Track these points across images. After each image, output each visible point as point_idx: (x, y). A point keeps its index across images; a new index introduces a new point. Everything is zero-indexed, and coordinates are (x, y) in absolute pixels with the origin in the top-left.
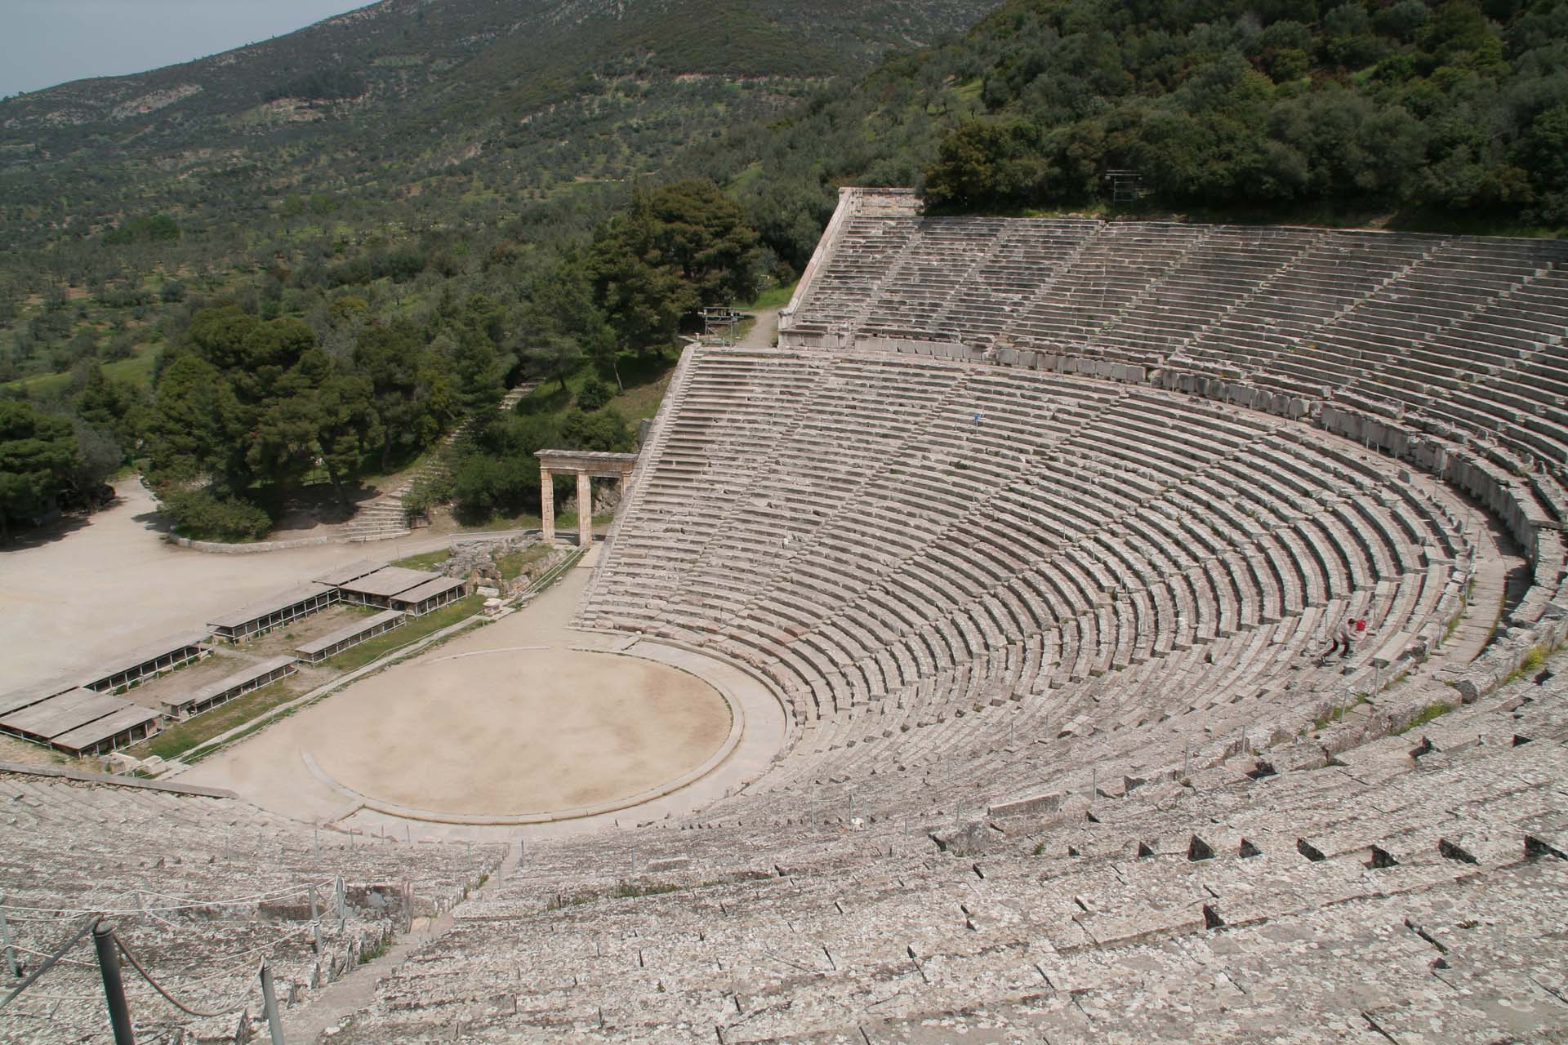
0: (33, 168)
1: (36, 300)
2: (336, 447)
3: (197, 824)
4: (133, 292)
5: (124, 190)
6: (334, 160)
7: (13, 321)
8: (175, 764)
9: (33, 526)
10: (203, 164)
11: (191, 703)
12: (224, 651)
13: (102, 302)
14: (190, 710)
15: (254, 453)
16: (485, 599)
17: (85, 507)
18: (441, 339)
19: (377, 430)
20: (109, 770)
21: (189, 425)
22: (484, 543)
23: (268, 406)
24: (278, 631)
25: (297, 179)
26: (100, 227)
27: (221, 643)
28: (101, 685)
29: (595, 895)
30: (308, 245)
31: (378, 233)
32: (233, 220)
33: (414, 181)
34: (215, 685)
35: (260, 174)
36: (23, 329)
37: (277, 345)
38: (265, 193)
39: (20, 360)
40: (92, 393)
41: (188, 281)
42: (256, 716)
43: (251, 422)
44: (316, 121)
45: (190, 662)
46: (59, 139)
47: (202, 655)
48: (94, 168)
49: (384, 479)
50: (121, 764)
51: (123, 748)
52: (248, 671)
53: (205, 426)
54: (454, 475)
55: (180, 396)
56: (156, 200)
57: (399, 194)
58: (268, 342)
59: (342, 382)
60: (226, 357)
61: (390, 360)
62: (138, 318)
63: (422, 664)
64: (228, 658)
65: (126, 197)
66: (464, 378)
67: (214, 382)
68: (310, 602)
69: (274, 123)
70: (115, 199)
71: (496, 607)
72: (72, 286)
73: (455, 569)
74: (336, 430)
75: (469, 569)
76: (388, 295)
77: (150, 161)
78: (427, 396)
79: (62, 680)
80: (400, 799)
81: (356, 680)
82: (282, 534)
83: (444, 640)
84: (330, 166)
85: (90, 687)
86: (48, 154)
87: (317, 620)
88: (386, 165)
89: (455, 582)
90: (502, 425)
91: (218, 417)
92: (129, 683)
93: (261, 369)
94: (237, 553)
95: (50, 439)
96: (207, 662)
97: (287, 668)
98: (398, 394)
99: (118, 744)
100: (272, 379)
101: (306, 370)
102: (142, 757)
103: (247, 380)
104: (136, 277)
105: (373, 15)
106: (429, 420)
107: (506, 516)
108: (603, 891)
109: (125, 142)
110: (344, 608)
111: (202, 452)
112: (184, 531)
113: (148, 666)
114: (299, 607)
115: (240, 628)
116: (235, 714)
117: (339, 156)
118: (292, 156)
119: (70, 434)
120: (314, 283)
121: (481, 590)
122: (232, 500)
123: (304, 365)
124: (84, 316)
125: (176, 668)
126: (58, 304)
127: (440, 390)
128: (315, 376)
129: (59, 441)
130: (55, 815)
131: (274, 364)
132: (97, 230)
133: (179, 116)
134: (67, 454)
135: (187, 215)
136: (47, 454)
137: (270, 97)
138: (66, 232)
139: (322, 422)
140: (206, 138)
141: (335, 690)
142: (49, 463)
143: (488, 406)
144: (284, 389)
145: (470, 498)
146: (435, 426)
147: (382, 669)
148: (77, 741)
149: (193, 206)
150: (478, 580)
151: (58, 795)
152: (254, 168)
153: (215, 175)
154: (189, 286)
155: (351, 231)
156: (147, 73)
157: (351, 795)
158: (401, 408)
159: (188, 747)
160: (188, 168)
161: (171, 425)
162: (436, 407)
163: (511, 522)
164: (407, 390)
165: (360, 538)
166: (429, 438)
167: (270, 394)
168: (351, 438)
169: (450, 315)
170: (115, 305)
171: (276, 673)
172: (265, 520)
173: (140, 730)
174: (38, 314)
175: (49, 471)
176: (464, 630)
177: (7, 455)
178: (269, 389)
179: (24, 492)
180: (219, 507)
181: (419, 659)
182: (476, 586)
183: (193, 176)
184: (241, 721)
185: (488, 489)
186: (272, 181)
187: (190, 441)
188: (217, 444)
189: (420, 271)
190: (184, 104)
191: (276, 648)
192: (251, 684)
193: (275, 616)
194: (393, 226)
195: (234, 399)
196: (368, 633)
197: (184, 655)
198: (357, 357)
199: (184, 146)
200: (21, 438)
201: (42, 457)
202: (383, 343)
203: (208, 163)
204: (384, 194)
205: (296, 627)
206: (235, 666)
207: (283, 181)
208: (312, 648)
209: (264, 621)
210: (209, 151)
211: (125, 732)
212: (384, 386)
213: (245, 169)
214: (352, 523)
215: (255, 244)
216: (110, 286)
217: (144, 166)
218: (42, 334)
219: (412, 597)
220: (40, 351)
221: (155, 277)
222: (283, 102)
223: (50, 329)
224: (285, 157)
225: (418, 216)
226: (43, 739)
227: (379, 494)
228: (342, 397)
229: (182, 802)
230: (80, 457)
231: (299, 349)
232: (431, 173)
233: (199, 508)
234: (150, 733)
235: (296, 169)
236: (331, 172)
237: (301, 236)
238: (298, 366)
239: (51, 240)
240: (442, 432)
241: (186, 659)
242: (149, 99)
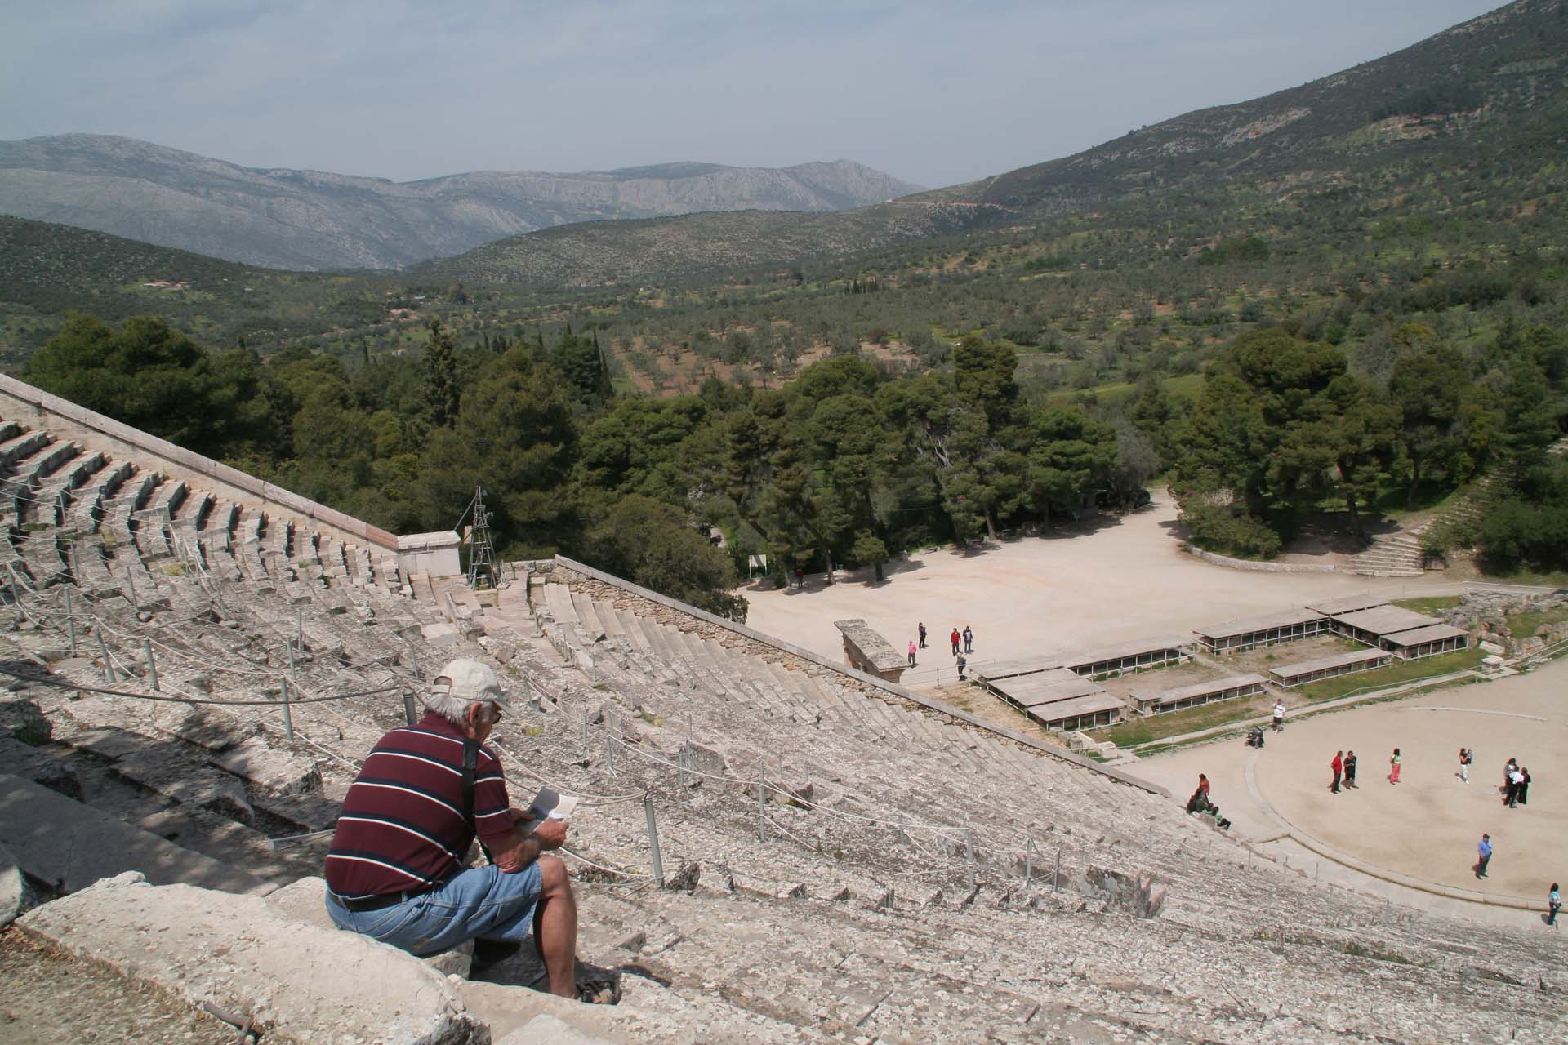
0: (1148, 194)
1: (1126, 315)
2: (1355, 477)
3: (1117, 809)
4: (1213, 310)
5: (1225, 212)
6: (1440, 179)
7: (1103, 335)
8: (1127, 754)
9: (1073, 519)
10: (1304, 186)
11: (1156, 700)
12: (1203, 660)
13: (1184, 319)
14: (1154, 708)
15: (1272, 474)
16: (1485, 654)
17: (1120, 507)
18: (1494, 372)
19: (1403, 462)
20: (1068, 745)
21: (1217, 441)
22: (1501, 596)
23: (1291, 429)
24: (1261, 650)
25: (1396, 200)
26: (1198, 249)
27: (1203, 651)
28: (1083, 669)
29: (1319, 943)
30: (1395, 268)
31: (1475, 257)
32: (1324, 242)
33: (1527, 199)
34: (1182, 689)
35: (1360, 195)
36: (1110, 341)
37: (1306, 369)
38: (1362, 215)
39: (1103, 369)
40: (1145, 404)
41: (1267, 302)
42: (1214, 726)
43: (1272, 443)
44: (1426, 138)
45: (1169, 664)
46: (1173, 167)
47: (1182, 659)
48: (1200, 193)
49: (1409, 514)
50: (1079, 742)
51: (1087, 729)
52: (1220, 682)
53: (1231, 444)
54: (1483, 519)
55: (1213, 412)
56: (1253, 223)
57: (1508, 214)
58: (1299, 366)
59: (1369, 411)
60: (1260, 376)
61: (1428, 391)
62: (1215, 336)
63: (1397, 710)
64: (1206, 667)
65: (1226, 220)
66: (1508, 415)
67: (1247, 402)
68: (1298, 628)
69: (1380, 142)
70: (1216, 222)
71: (1496, 666)
72: (1160, 304)
73: (1460, 617)
74: (1360, 459)
75: (1475, 620)
76: (1459, 323)
77: (1252, 185)
78: (1465, 432)
79: (1052, 658)
80: (1327, 837)
81: (1322, 712)
82: (1291, 556)
83: (1427, 690)
84: (1435, 185)
85: (1074, 669)
86: (1161, 182)
87: (1302, 646)
88: (1497, 182)
89: (1455, 631)
90: (1546, 470)
91: (1244, 438)
92: (1109, 672)
93: (1288, 391)
94: (1244, 570)
95: (1094, 442)
96: (1185, 666)
97: (1257, 686)
98: (1432, 428)
99: (1083, 725)
100: (1298, 402)
101: (1334, 396)
102: (1099, 740)
103: (1274, 401)
104: (1219, 296)
105: (1503, 18)
106: (1465, 459)
107: (1536, 570)
108: (1328, 942)
109: (1232, 167)
110: (1333, 639)
111: (1223, 468)
112: (1199, 541)
113: (1129, 660)
114: (1286, 630)
115: (1223, 641)
116: (1195, 720)
117: (1446, 174)
118: (1397, 176)
119: (1113, 439)
120: (1386, 307)
121: (1484, 645)
122: (1246, 517)
123: (1332, 391)
124: (1165, 331)
125: (1155, 667)
126: (1145, 319)
127: (1481, 427)
128: (1342, 402)
129: (1102, 445)
130: (993, 767)
131: (1301, 388)
132: (1194, 252)
133: (1285, 140)
134: (1107, 457)
135: (1281, 237)
136: (1088, 455)
137: (1379, 116)
138: (1167, 253)
139: (1342, 449)
140: (1309, 160)
141: (1297, 717)
142: (1089, 464)
143: (1532, 449)
144: (1310, 413)
145: (1495, 545)
146: (1472, 465)
147: (1352, 706)
148: (1047, 713)
149: (1289, 228)
150: (1483, 633)
151: (1006, 754)
152: (1354, 189)
153: (1314, 197)
154: (1268, 306)
155: (1444, 254)
156: (1258, 100)
157: (1279, 821)
158: (1434, 443)
159: (1143, 741)
160: (1288, 191)
161: (1201, 439)
162: (1475, 444)
163: (1540, 578)
164: (1444, 424)
165: (1369, 572)
166: (1463, 477)
167: (1294, 417)
168: (1372, 468)
169: (1510, 347)
170: (1196, 323)
171: (1245, 689)
172: (1275, 540)
173: (1104, 715)
174: (1125, 329)
175: (1088, 470)
176: (1454, 683)
177: (1056, 453)
178: (1293, 411)
179: (1064, 488)
180: (1235, 522)
181: (1396, 703)
182: (1480, 640)
183: (1292, 199)
184: (1199, 728)
185: (1516, 538)
186: (1371, 202)
187: (1217, 456)
188: (1240, 462)
189: (1501, 298)
190: (1295, 128)
191: (1253, 666)
192: (1217, 695)
193: (1260, 635)
194: (1492, 249)
195: (1261, 419)
196: (1347, 667)
197: (1164, 657)
198: (1393, 386)
199: (1287, 169)
200: (1068, 439)
201: (1084, 458)
202: (1423, 373)
203: (1308, 186)
204: (1490, 214)
205: (1279, 649)
206: (1210, 675)
207: (1383, 202)
208: (1286, 671)
209: (1247, 637)
210: (1311, 173)
211: (1091, 715)
212: (1416, 418)
213: (1345, 191)
214: (1363, 556)
215: (1341, 266)
216: (1193, 305)
217: (1246, 189)
218: (1125, 347)
219: (1403, 640)
220: (1123, 363)
221: (1237, 297)
222: (1390, 120)
223: (1133, 343)
224: (1388, 177)
225: (1524, 238)
226: (1022, 706)
227: (1398, 529)
228: (1367, 424)
229: (1114, 788)
230: (1118, 461)
231: (1329, 374)
232: (1550, 190)
233: (1214, 522)
234: (1114, 721)
235: (1398, 190)
236: (1436, 191)
237: (1390, 259)
238: (1326, 391)
239: (1152, 260)
240: (1478, 471)
241: (1165, 661)
242: (1258, 124)
